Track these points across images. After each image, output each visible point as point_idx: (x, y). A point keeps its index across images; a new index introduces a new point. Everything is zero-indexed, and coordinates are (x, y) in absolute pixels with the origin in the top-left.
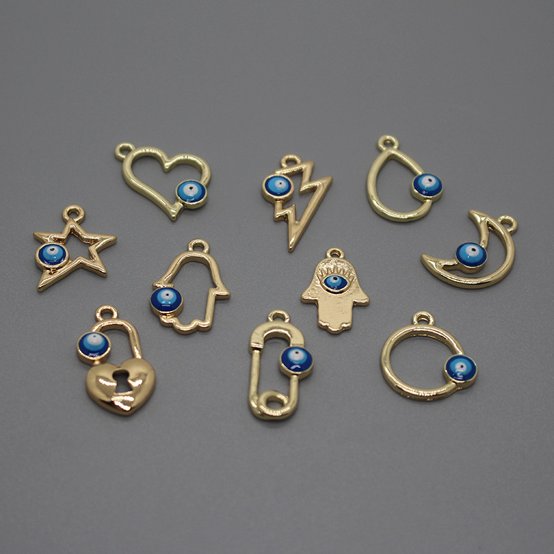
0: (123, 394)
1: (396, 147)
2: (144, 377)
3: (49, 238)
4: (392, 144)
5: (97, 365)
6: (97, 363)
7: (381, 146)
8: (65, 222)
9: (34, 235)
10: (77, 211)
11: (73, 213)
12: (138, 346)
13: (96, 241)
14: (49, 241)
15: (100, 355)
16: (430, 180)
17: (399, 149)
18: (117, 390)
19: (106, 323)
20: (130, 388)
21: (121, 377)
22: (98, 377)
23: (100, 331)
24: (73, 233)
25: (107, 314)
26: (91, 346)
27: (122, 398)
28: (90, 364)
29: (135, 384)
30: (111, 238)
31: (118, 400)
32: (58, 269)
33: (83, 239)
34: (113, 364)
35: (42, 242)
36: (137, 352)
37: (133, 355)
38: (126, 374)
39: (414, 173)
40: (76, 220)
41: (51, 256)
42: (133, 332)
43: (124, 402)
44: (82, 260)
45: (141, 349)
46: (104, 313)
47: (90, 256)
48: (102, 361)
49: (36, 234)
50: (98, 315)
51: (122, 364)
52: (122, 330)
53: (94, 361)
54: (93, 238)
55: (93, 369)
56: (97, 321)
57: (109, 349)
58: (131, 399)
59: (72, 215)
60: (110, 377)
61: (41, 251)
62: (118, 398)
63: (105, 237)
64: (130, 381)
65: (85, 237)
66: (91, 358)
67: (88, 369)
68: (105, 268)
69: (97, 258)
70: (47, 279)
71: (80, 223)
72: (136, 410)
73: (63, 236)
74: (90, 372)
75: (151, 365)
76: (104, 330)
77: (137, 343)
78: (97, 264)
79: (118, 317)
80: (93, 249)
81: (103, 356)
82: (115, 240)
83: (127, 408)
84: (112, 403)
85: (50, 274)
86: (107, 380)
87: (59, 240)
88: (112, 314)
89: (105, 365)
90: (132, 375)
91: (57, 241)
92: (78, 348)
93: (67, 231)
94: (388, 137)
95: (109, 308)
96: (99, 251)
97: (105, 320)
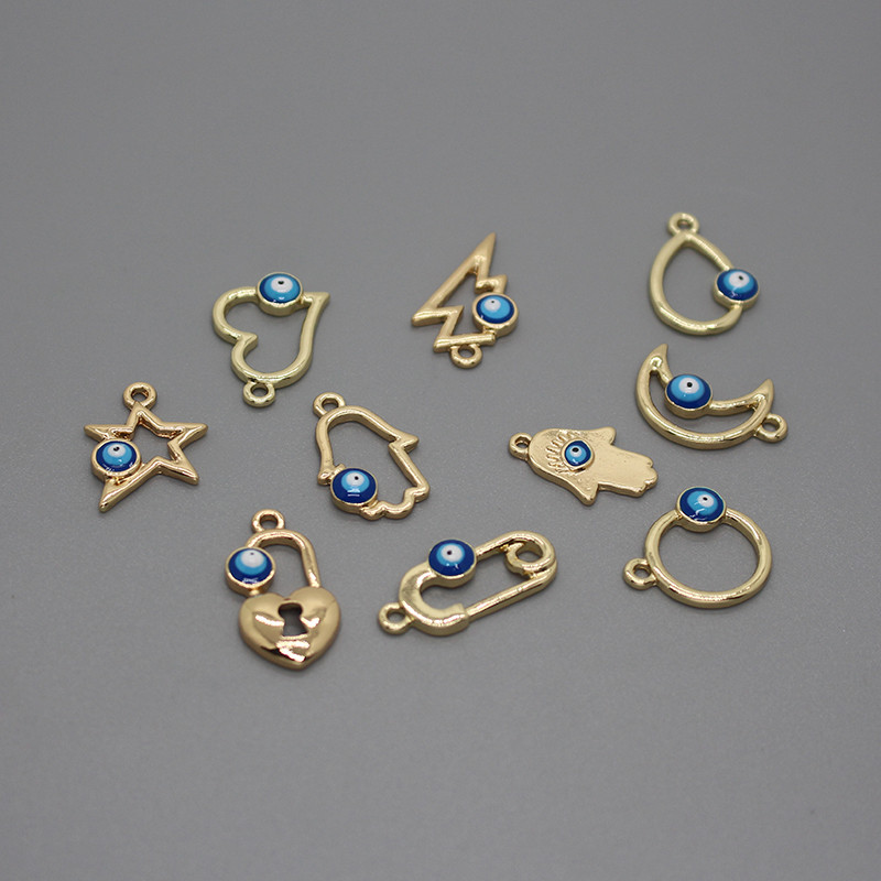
0: (294, 638)
1: (694, 230)
2: (322, 613)
3: (107, 432)
4: (689, 226)
5: (253, 596)
6: (254, 592)
7: (673, 227)
8: (129, 409)
9: (86, 430)
10: (145, 391)
11: (139, 394)
12: (315, 569)
13: (177, 433)
14: (110, 438)
15: (260, 580)
16: (741, 278)
17: (699, 233)
18: (285, 632)
19: (268, 536)
20: (303, 629)
21: (291, 612)
22: (255, 614)
23: (260, 546)
24: (142, 424)
25: (269, 522)
26: (247, 568)
27: (291, 644)
28: (245, 594)
29: (311, 624)
30: (200, 427)
31: (285, 646)
32: (126, 476)
33: (157, 431)
34: (278, 594)
35: (97, 439)
36: (313, 578)
37: (307, 583)
38: (297, 610)
39: (718, 268)
40: (146, 403)
41: (115, 459)
42: (306, 549)
43: (296, 650)
44: (160, 462)
45: (319, 574)
46: (263, 521)
47: (171, 455)
48: (263, 590)
49: (87, 428)
50: (256, 523)
51: (291, 594)
52: (290, 545)
53: (250, 590)
54: (172, 428)
55: (248, 601)
56: (254, 531)
57: (272, 573)
58: (305, 645)
59: (139, 397)
60: (275, 613)
61: (100, 452)
62: (285, 643)
63: (189, 426)
64: (303, 620)
65: (161, 428)
66: (247, 586)
67: (243, 602)
68: (196, 471)
69: (181, 457)
70: (111, 493)
71: (150, 407)
72: (312, 662)
73: (129, 429)
74: (244, 606)
75: (333, 595)
76: (265, 545)
77: (313, 564)
78: (183, 466)
79: (285, 527)
80: (175, 444)
81: (265, 581)
82: (205, 430)
83: (299, 659)
84: (276, 652)
85: (116, 484)
86: (270, 617)
87: (123, 435)
88: (276, 522)
89: (267, 595)
90: (306, 612)
91: (120, 437)
92: (228, 570)
93: (133, 421)
94: (684, 216)
95: (272, 513)
96: (184, 447)
97: (266, 530)
